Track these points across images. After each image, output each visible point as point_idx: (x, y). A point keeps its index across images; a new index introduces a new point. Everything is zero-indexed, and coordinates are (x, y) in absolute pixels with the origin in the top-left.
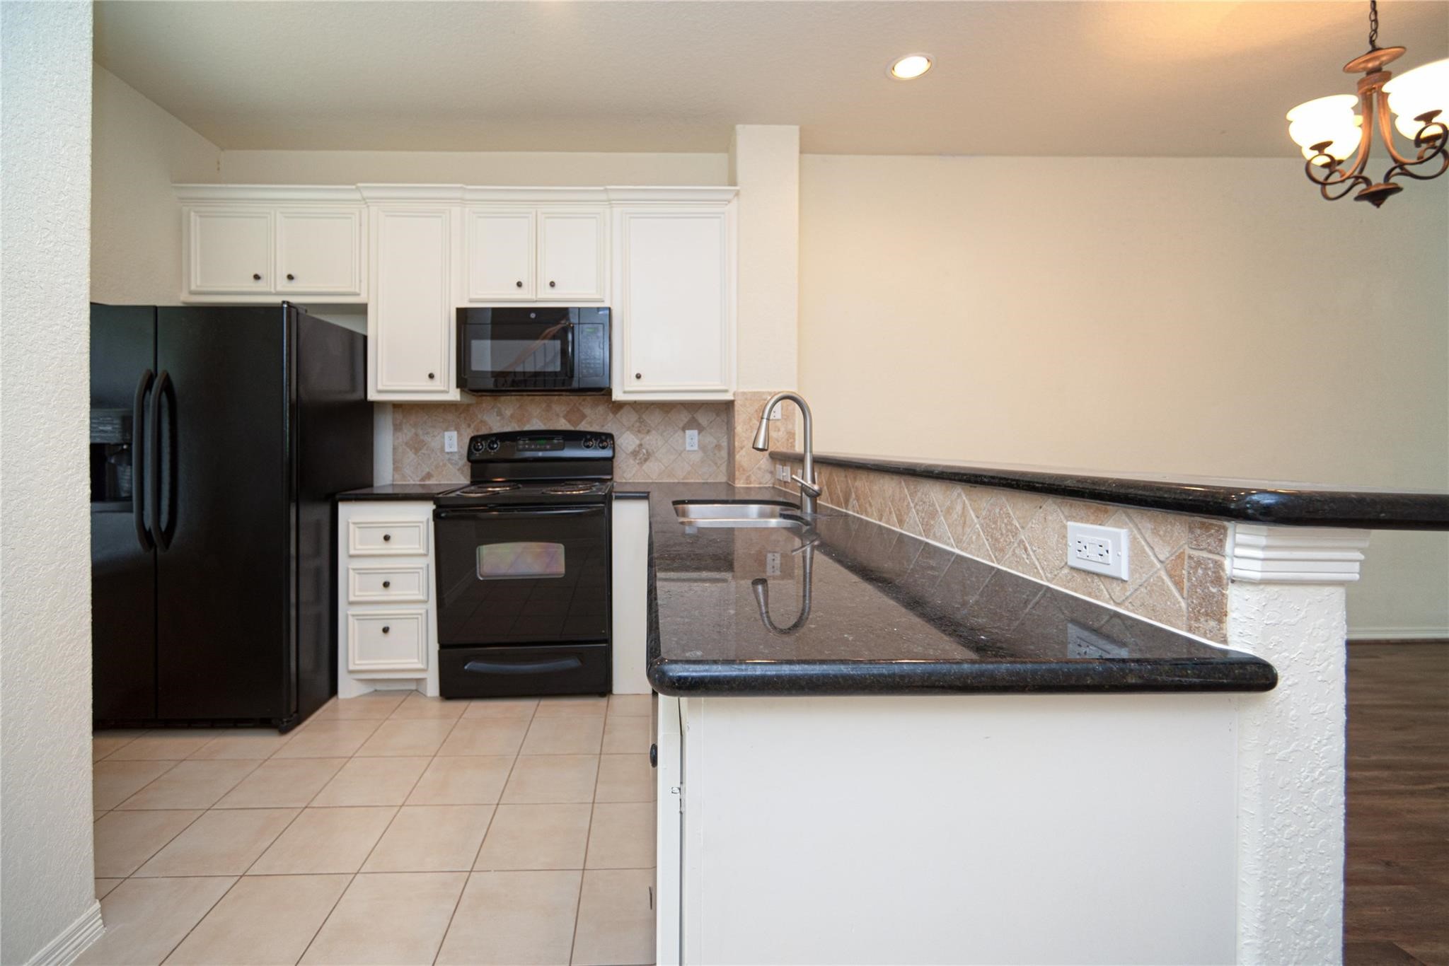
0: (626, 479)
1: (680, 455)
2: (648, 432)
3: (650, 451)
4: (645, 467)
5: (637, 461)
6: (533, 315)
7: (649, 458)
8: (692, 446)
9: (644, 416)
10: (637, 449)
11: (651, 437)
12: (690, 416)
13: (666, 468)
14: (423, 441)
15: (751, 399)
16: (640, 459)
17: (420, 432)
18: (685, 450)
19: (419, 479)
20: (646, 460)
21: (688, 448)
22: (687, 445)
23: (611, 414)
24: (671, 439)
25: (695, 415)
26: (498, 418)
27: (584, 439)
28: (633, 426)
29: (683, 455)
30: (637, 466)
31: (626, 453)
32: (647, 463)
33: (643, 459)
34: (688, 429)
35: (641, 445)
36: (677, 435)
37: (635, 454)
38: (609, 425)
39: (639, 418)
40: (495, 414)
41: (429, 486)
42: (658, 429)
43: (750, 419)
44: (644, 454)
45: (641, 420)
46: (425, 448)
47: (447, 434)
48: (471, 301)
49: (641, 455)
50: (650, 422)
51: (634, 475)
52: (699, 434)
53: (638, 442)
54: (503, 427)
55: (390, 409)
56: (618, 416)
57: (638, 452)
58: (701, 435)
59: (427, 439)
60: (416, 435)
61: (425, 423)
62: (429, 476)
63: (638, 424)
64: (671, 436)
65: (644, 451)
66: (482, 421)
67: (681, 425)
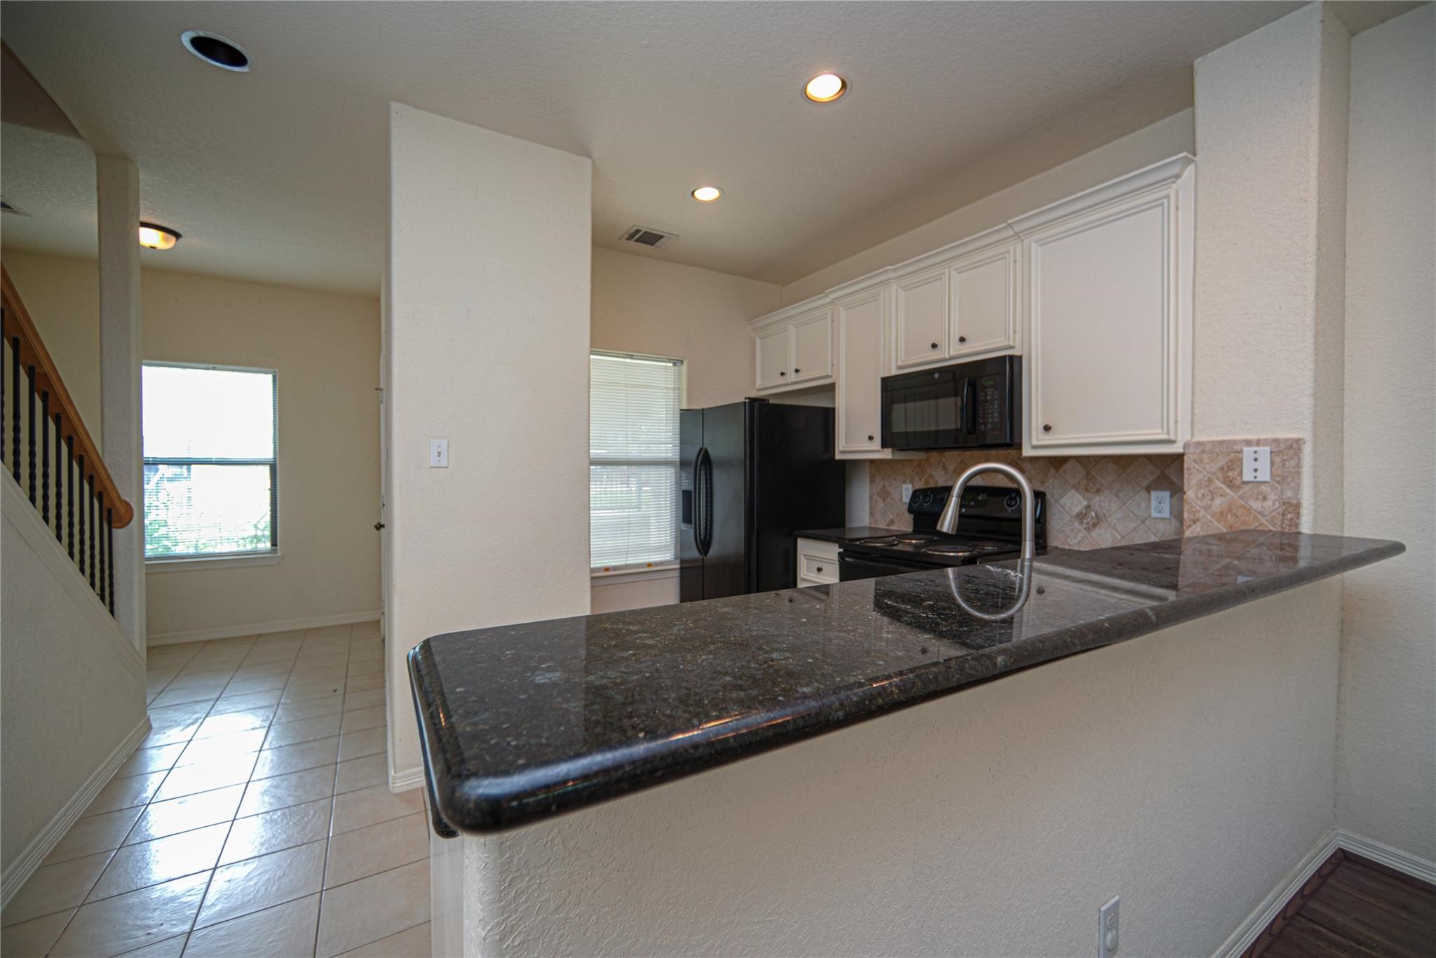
0: (1070, 545)
1: (1143, 522)
2: (1098, 491)
3: (1101, 515)
4: (1094, 533)
5: (1084, 526)
6: (937, 376)
7: (1099, 523)
8: (1160, 512)
9: (1093, 472)
10: (1084, 511)
11: (1102, 497)
12: (1158, 472)
13: (1123, 537)
14: (888, 491)
15: (1211, 452)
16: (1088, 523)
17: (887, 484)
18: (1150, 515)
19: (886, 524)
20: (1095, 525)
21: (1154, 514)
22: (1153, 511)
23: (1052, 469)
24: (1130, 502)
25: (1166, 472)
26: (943, 472)
27: (1008, 497)
28: (1079, 483)
29: (1147, 523)
30: (1084, 532)
31: (1071, 516)
32: (1097, 529)
33: (1091, 523)
34: (1155, 489)
35: (1088, 507)
36: (1137, 496)
37: (1081, 517)
38: (1051, 481)
39: (1087, 474)
40: (940, 468)
41: (893, 530)
42: (1111, 488)
43: (1210, 481)
44: (1093, 518)
45: (1090, 477)
46: (889, 498)
47: (904, 486)
48: (899, 368)
49: (1089, 519)
50: (1100, 479)
51: (1079, 542)
52: (1171, 496)
53: (1085, 503)
54: (946, 481)
55: (868, 465)
56: (1061, 471)
57: (1086, 515)
58: (1175, 498)
59: (891, 490)
60: (884, 486)
61: (890, 476)
62: (892, 522)
63: (1085, 481)
64: (1130, 498)
65: (1093, 514)
66: (930, 476)
67: (1145, 484)
